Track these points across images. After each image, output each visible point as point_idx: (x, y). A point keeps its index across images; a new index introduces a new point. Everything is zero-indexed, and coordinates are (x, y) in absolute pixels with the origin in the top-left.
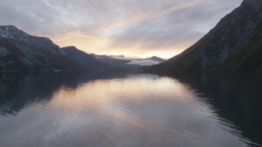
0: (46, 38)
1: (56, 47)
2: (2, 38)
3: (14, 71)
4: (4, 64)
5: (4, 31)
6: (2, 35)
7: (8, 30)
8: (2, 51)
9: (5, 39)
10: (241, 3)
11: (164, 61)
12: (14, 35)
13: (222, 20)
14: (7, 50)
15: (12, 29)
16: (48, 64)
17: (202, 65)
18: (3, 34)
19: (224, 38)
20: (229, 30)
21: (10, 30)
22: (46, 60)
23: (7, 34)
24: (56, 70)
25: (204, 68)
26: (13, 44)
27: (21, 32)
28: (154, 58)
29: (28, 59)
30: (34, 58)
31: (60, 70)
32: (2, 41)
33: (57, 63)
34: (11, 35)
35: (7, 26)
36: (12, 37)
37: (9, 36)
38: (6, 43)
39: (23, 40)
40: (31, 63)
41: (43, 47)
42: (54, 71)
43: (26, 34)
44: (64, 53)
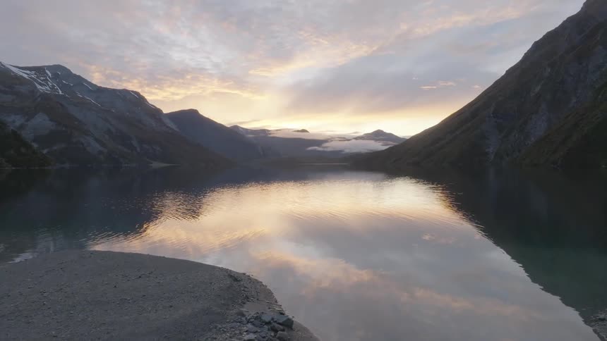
0: (132, 91)
1: (155, 113)
2: (38, 94)
3: (67, 165)
4: (47, 150)
5: (42, 78)
6: (39, 87)
7: (50, 75)
8: (42, 122)
9: (45, 96)
11: (401, 142)
12: (63, 87)
13: (537, 46)
14: (51, 120)
15: (60, 73)
16: (138, 149)
17: (487, 150)
18: (40, 84)
19: (538, 89)
20: (549, 70)
21: (55, 76)
22: (135, 143)
23: (48, 85)
24: (156, 165)
25: (492, 157)
26: (62, 105)
27: (80, 81)
28: (378, 135)
29: (96, 140)
30: (107, 136)
32: (39, 99)
33: (158, 149)
34: (56, 87)
35: (49, 67)
36: (60, 93)
37: (53, 88)
38: (47, 104)
39: (83, 98)
40: (101, 148)
41: (128, 113)
42: (151, 166)
43: (89, 83)
44: (174, 126)
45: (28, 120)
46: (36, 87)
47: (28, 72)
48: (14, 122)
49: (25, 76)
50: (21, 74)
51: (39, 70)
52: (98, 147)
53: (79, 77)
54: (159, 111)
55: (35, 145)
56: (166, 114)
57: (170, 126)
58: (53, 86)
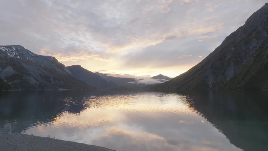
0: (52, 57)
1: (61, 66)
2: (9, 57)
3: (20, 90)
4: (11, 83)
5: (11, 51)
6: (9, 54)
7: (15, 49)
8: (9, 70)
9: (12, 59)
10: (245, 22)
11: (171, 80)
12: (20, 55)
13: (228, 39)
14: (14, 69)
15: (19, 49)
16: (53, 83)
17: (208, 83)
18: (10, 54)
19: (229, 57)
20: (234, 49)
21: (17, 50)
22: (52, 79)
23: (13, 53)
24: (61, 90)
25: (211, 86)
26: (19, 63)
27: (28, 52)
28: (160, 76)
29: (34, 78)
30: (39, 77)
31: (65, 90)
32: (9, 60)
33: (62, 82)
34: (17, 55)
35: (14, 46)
36: (19, 57)
38: (13, 62)
39: (29, 60)
41: (49, 67)
42: (58, 90)
43: (32, 53)
44: (70, 72)
45: (3, 69)
47: (5, 48)
49: (3, 50)
50: (1, 49)
51: (10, 47)
52: (35, 82)
53: (28, 50)
54: (63, 66)
55: (5, 81)
56: (66, 67)
57: (68, 72)
58: (16, 54)
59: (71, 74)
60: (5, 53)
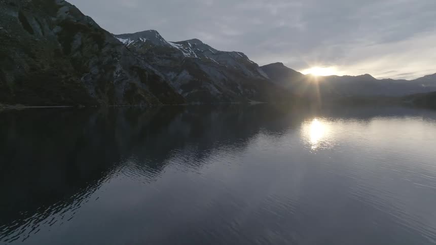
0: (239, 53)
1: (254, 66)
2: (184, 58)
3: (198, 103)
4: (187, 94)
5: (186, 48)
6: (184, 54)
7: (190, 45)
8: (185, 75)
9: (187, 59)
12: (197, 53)
14: (190, 74)
15: (196, 44)
16: (242, 92)
18: (185, 52)
21: (194, 46)
22: (239, 87)
23: (189, 52)
24: (253, 103)
26: (197, 65)
27: (207, 47)
29: (215, 86)
30: (222, 84)
31: (259, 103)
32: (184, 62)
33: (254, 92)
34: (194, 53)
35: (190, 41)
36: (196, 57)
37: (192, 54)
38: (189, 65)
39: (209, 59)
40: (218, 92)
41: (235, 68)
42: (250, 104)
43: (213, 49)
44: (265, 75)
45: (178, 75)
46: (182, 53)
47: (179, 45)
48: (171, 76)
49: (177, 47)
50: (175, 46)
51: (184, 43)
53: (206, 45)
54: (256, 65)
55: (180, 92)
56: (261, 67)
57: (262, 75)
58: (192, 53)
59: (267, 78)
60: (179, 52)
